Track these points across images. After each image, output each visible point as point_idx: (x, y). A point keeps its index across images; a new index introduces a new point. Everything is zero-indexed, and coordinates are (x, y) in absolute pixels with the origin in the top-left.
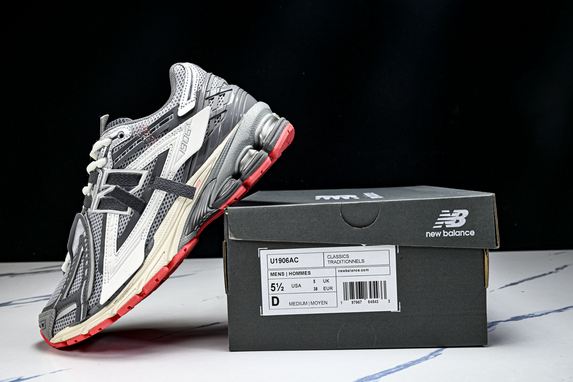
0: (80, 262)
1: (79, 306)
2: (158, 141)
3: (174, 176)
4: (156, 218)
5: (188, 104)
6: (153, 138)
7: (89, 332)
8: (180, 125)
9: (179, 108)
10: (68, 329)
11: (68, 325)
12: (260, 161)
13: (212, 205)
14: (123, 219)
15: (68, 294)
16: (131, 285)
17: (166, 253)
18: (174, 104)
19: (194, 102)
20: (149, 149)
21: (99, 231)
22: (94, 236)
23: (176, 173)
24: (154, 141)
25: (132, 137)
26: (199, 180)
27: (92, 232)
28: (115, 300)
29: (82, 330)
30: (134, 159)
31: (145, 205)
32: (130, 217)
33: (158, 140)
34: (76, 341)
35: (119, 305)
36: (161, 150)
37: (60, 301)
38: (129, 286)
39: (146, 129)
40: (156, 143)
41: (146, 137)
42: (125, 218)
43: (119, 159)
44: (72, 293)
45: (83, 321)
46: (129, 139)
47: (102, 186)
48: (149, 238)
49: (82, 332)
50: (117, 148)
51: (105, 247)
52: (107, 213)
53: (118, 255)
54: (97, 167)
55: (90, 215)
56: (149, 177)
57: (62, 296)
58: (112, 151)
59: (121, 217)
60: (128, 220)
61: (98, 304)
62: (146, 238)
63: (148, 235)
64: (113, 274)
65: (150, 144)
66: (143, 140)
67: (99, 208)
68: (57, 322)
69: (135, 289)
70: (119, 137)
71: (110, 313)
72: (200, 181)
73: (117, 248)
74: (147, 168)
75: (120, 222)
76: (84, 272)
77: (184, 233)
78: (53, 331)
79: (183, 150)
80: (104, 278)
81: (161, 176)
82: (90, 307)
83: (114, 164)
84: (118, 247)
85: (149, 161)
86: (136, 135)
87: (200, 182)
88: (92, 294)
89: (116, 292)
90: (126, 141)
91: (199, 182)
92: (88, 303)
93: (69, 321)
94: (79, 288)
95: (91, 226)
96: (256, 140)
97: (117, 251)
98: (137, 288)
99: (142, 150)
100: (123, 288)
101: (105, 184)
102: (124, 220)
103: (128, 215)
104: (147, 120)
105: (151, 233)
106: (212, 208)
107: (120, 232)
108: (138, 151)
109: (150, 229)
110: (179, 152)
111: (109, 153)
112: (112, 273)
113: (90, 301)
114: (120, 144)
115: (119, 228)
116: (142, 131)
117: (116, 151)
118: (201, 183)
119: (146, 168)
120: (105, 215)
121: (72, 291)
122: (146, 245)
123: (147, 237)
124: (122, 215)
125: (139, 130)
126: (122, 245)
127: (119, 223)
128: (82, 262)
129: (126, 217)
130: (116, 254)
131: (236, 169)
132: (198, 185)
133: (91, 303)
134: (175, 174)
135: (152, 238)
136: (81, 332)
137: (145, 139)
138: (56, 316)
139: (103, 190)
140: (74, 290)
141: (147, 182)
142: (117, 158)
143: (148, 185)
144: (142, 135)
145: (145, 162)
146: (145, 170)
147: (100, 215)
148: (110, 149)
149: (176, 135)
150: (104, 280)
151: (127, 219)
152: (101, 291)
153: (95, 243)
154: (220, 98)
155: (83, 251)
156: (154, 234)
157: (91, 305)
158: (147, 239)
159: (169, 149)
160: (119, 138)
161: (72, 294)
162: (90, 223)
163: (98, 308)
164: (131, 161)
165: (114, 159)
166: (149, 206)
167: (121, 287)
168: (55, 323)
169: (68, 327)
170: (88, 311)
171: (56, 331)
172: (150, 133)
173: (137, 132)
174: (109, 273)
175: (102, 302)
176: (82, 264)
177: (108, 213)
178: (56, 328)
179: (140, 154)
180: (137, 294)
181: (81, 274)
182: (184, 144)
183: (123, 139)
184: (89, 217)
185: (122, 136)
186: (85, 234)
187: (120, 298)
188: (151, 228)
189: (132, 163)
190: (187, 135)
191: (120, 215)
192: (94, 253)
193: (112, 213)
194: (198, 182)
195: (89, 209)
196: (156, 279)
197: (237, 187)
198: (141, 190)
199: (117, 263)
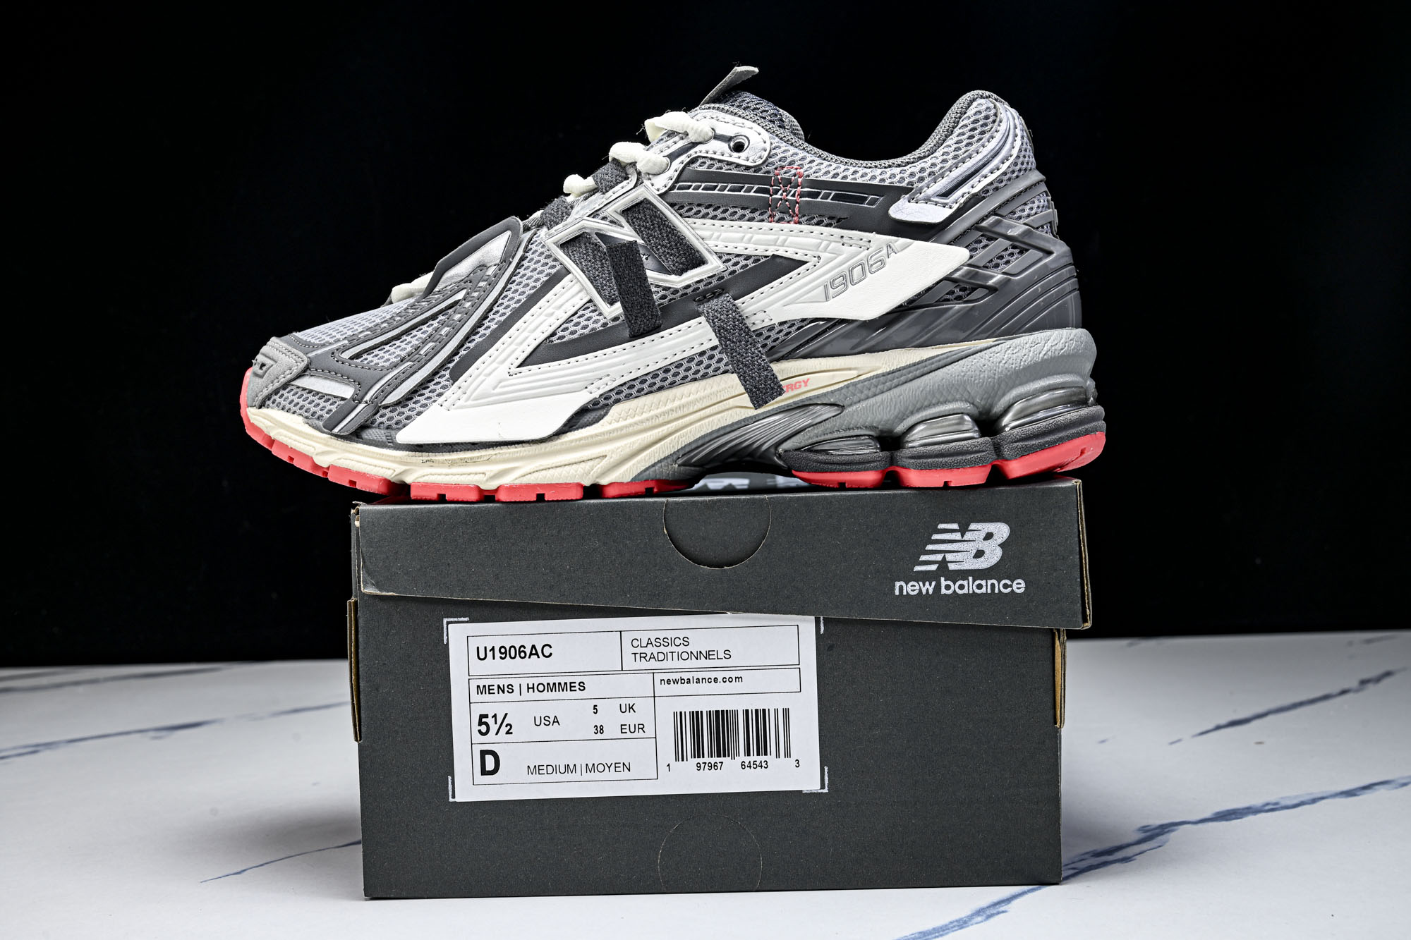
0: (434, 317)
1: (357, 399)
2: (798, 226)
3: (764, 325)
4: (651, 375)
5: (930, 206)
6: (797, 211)
7: (328, 468)
8: (873, 236)
9: (905, 197)
10: (297, 422)
11: (306, 414)
12: (964, 458)
13: (786, 451)
14: (587, 314)
15: (358, 356)
16: (485, 458)
17: (604, 463)
18: (903, 179)
19: (947, 212)
20: (765, 225)
21: (524, 292)
22: (505, 293)
23: (775, 324)
24: (793, 217)
25: (758, 169)
26: (808, 380)
27: (509, 281)
28: (429, 458)
29: (320, 451)
30: (719, 217)
31: (656, 329)
32: (605, 325)
33: (800, 223)
34: (292, 459)
35: (427, 475)
36: (787, 249)
37: (333, 353)
38: (478, 458)
39: (800, 180)
40: (792, 225)
41: (785, 194)
42: (595, 316)
43: (691, 190)
44: (366, 359)
45: (337, 436)
46: (748, 168)
47: (608, 210)
48: (603, 402)
49: (317, 454)
50: (709, 163)
51: (505, 338)
52: (569, 272)
53: (514, 376)
54: (634, 164)
55: (536, 241)
56: (714, 281)
57: (345, 349)
58: (693, 161)
59: (588, 308)
60: (595, 325)
61: (393, 432)
62: (596, 395)
63: (605, 393)
64: (470, 402)
65: (778, 216)
66: (771, 195)
67: (565, 246)
68: (293, 387)
69: (483, 473)
70: (732, 144)
71: (398, 471)
72: (806, 383)
73: (526, 359)
74: (728, 260)
75: (579, 313)
76: (424, 342)
77: (675, 457)
78: (268, 397)
79: (831, 291)
80: (448, 394)
81: (738, 302)
82: (372, 423)
83: (672, 188)
84: (529, 360)
85: (746, 249)
86: (768, 172)
87: (806, 385)
88: (398, 403)
89: (446, 444)
90: (738, 166)
91: (803, 384)
92: (378, 412)
93: (313, 409)
94: (387, 364)
95: (519, 266)
96: (998, 408)
97: (519, 367)
98: (489, 474)
99: (752, 215)
100: (465, 450)
101: (619, 211)
102: (588, 319)
103: (605, 318)
104: (818, 161)
105: (617, 394)
106: (780, 457)
107: (560, 334)
108: (743, 208)
109: (622, 385)
110: (819, 286)
111: (684, 158)
112: (472, 397)
113: (384, 411)
114: (720, 161)
115: (565, 325)
116: (786, 176)
117: (700, 169)
118: (803, 389)
119: (724, 258)
120: (564, 271)
121: (370, 358)
122: (583, 411)
123: (601, 395)
124: (595, 305)
125: (782, 167)
126: (539, 366)
127: (573, 315)
128: (438, 320)
129: (598, 317)
130: (514, 370)
131: (900, 428)
132: (796, 388)
133: (381, 416)
134: (772, 322)
135: (607, 405)
136: (316, 452)
137: (778, 196)
138: (299, 376)
139: (604, 218)
140: (376, 360)
141: (701, 286)
142: (690, 184)
143: (698, 295)
144: (780, 183)
145: (735, 245)
146: (720, 257)
147: (554, 263)
148: (692, 151)
149: (845, 247)
150: (443, 398)
151: (596, 321)
152: (419, 414)
153: (495, 309)
154: (1010, 251)
155: (459, 300)
156: (617, 401)
157: (379, 420)
158: (596, 398)
159: (806, 262)
160: (730, 147)
161: (365, 362)
162: (523, 258)
163: (384, 439)
164: (710, 216)
165: (681, 179)
166: (662, 337)
167: (462, 444)
168: (285, 386)
169: (301, 418)
170: (364, 427)
171: (273, 403)
172: (798, 195)
173: (776, 169)
174: (465, 393)
175: (403, 437)
176: (435, 323)
177: (573, 274)
178: (281, 397)
179: (742, 218)
180: (478, 487)
181: (415, 342)
182: (846, 280)
183: (736, 154)
184: (530, 246)
185: (739, 148)
186: (490, 272)
187: (443, 463)
188: (625, 383)
189: (708, 222)
190: (867, 268)
191: (590, 301)
192: (475, 324)
193: (579, 281)
194: (800, 382)
195: (545, 229)
196: (541, 492)
197: (868, 465)
198: (676, 291)
199: (498, 390)
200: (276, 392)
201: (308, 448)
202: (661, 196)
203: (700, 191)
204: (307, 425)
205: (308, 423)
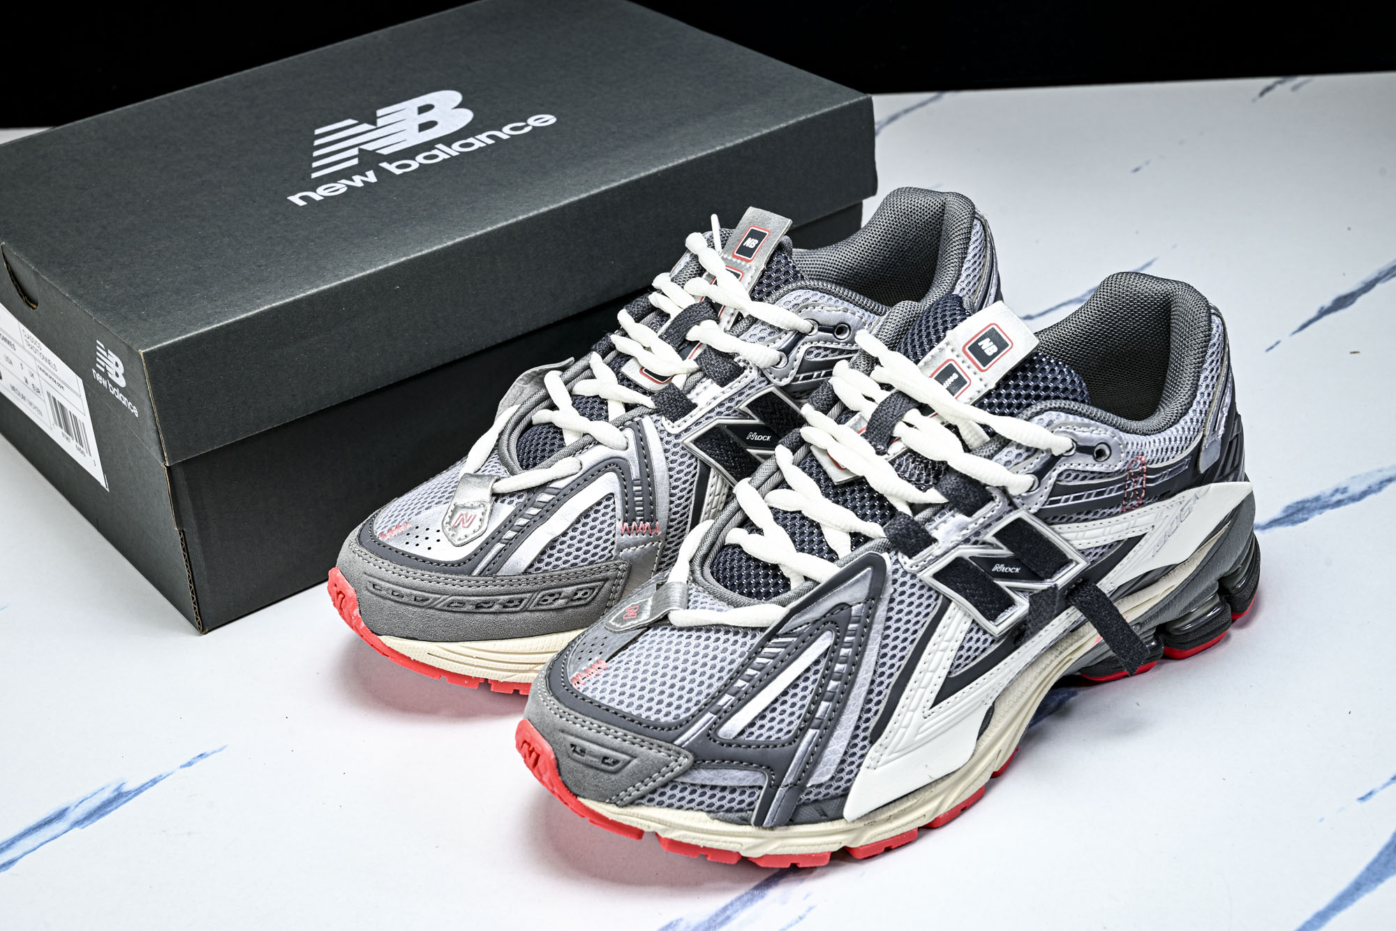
1: (774, 786)
3: (1109, 592)
7: (761, 858)
10: (699, 818)
11: (709, 809)
14: (975, 636)
15: (741, 732)
16: (921, 801)
20: (1122, 517)
23: (1115, 588)
25: (1119, 471)
28: (871, 821)
29: (749, 845)
33: (1144, 504)
35: (875, 837)
37: (709, 735)
38: (916, 803)
40: (1139, 510)
42: (982, 636)
43: (1061, 504)
44: (752, 733)
45: (767, 828)
46: (1110, 473)
50: (1074, 474)
51: (911, 684)
52: (951, 600)
53: (929, 717)
57: (718, 725)
58: (1060, 475)
59: (973, 630)
60: (985, 645)
63: (996, 698)
64: (893, 755)
69: (924, 816)
70: (1094, 453)
73: (936, 699)
74: (1090, 554)
75: (967, 637)
76: (813, 702)
78: (640, 796)
80: (870, 753)
81: (1099, 583)
83: (1044, 505)
85: (1106, 541)
88: (830, 780)
90: (1101, 473)
92: (804, 791)
95: (889, 601)
97: (931, 708)
98: (929, 815)
99: (1110, 511)
102: (977, 641)
104: (1146, 440)
107: (956, 663)
110: (1153, 549)
111: (1053, 475)
112: (895, 751)
113: (811, 789)
114: (1084, 471)
115: (959, 654)
117: (1068, 482)
119: (1087, 553)
120: (946, 601)
123: (994, 702)
126: (948, 700)
127: (963, 641)
129: (985, 636)
130: (927, 712)
133: (807, 794)
138: (685, 772)
140: (765, 733)
142: (1059, 497)
145: (1097, 540)
146: (1083, 554)
147: (930, 593)
148: (1057, 466)
149: (1170, 510)
150: (867, 759)
155: (830, 647)
158: (991, 706)
160: (1093, 457)
164: (1074, 519)
165: (1052, 495)
168: (665, 785)
169: (704, 815)
171: (649, 801)
174: (887, 749)
176: (811, 675)
178: (662, 795)
179: (1102, 516)
180: (919, 827)
183: (1099, 463)
185: (1100, 455)
186: (859, 610)
187: (885, 819)
189: (1073, 525)
190: (1180, 518)
191: (974, 622)
192: (873, 675)
193: (961, 607)
199: (919, 737)
200: (654, 791)
201: (732, 845)
202: (1035, 514)
203: (1070, 503)
204: (716, 821)
205: (718, 819)
